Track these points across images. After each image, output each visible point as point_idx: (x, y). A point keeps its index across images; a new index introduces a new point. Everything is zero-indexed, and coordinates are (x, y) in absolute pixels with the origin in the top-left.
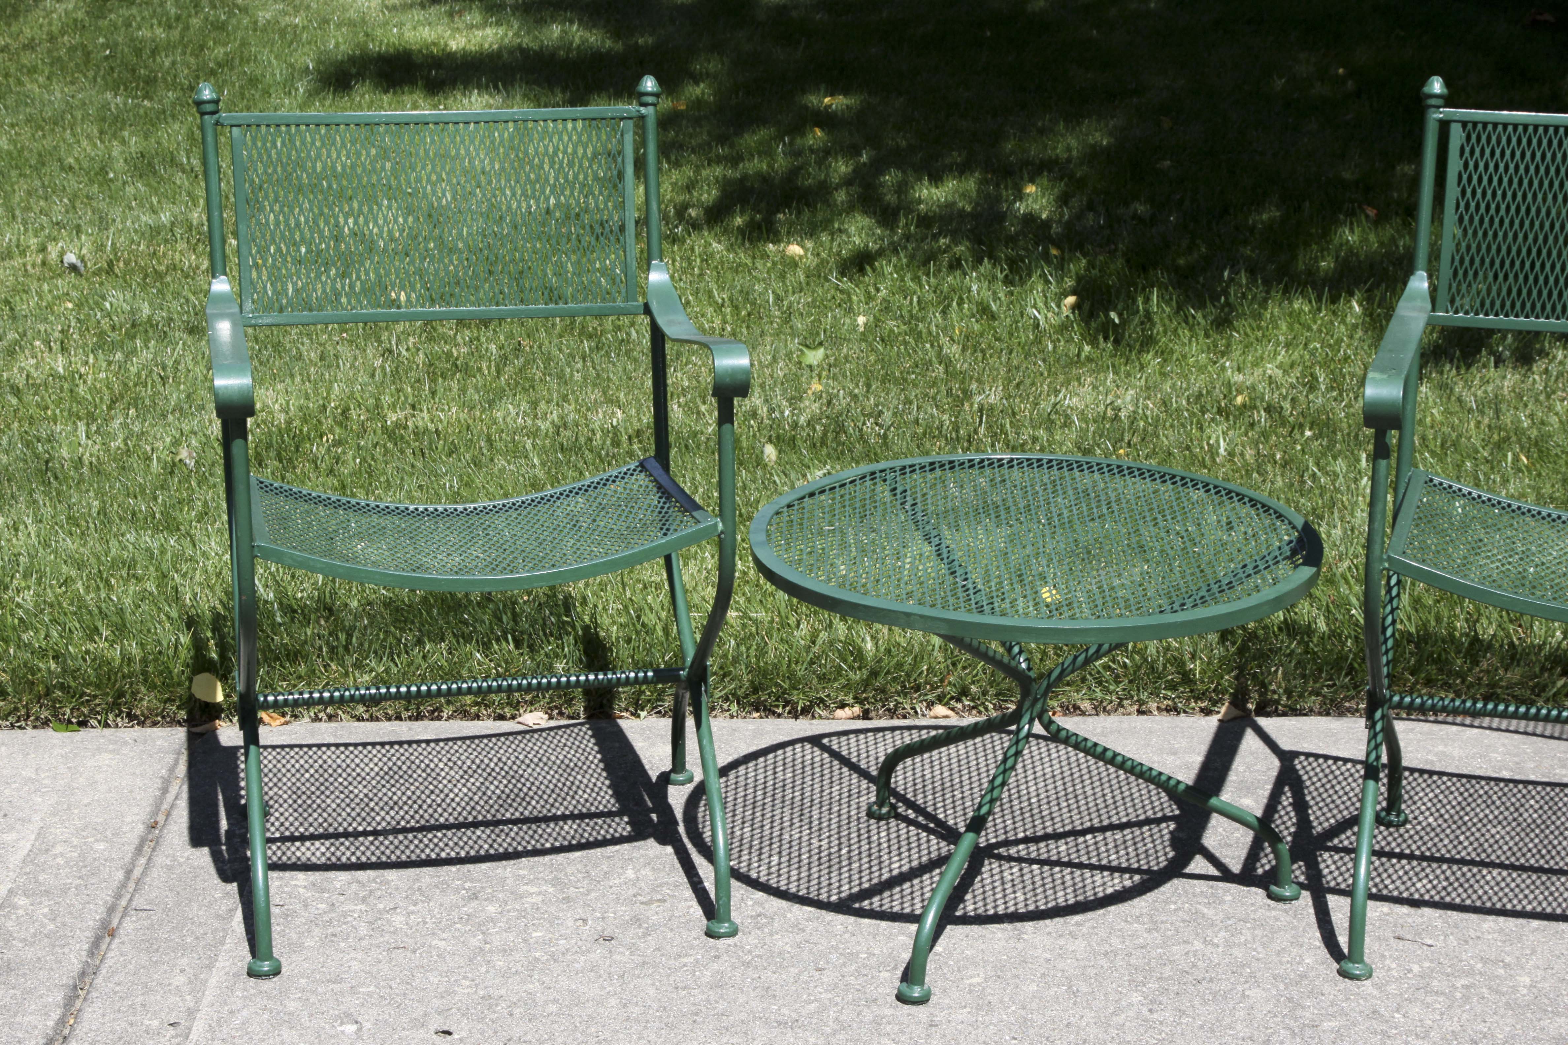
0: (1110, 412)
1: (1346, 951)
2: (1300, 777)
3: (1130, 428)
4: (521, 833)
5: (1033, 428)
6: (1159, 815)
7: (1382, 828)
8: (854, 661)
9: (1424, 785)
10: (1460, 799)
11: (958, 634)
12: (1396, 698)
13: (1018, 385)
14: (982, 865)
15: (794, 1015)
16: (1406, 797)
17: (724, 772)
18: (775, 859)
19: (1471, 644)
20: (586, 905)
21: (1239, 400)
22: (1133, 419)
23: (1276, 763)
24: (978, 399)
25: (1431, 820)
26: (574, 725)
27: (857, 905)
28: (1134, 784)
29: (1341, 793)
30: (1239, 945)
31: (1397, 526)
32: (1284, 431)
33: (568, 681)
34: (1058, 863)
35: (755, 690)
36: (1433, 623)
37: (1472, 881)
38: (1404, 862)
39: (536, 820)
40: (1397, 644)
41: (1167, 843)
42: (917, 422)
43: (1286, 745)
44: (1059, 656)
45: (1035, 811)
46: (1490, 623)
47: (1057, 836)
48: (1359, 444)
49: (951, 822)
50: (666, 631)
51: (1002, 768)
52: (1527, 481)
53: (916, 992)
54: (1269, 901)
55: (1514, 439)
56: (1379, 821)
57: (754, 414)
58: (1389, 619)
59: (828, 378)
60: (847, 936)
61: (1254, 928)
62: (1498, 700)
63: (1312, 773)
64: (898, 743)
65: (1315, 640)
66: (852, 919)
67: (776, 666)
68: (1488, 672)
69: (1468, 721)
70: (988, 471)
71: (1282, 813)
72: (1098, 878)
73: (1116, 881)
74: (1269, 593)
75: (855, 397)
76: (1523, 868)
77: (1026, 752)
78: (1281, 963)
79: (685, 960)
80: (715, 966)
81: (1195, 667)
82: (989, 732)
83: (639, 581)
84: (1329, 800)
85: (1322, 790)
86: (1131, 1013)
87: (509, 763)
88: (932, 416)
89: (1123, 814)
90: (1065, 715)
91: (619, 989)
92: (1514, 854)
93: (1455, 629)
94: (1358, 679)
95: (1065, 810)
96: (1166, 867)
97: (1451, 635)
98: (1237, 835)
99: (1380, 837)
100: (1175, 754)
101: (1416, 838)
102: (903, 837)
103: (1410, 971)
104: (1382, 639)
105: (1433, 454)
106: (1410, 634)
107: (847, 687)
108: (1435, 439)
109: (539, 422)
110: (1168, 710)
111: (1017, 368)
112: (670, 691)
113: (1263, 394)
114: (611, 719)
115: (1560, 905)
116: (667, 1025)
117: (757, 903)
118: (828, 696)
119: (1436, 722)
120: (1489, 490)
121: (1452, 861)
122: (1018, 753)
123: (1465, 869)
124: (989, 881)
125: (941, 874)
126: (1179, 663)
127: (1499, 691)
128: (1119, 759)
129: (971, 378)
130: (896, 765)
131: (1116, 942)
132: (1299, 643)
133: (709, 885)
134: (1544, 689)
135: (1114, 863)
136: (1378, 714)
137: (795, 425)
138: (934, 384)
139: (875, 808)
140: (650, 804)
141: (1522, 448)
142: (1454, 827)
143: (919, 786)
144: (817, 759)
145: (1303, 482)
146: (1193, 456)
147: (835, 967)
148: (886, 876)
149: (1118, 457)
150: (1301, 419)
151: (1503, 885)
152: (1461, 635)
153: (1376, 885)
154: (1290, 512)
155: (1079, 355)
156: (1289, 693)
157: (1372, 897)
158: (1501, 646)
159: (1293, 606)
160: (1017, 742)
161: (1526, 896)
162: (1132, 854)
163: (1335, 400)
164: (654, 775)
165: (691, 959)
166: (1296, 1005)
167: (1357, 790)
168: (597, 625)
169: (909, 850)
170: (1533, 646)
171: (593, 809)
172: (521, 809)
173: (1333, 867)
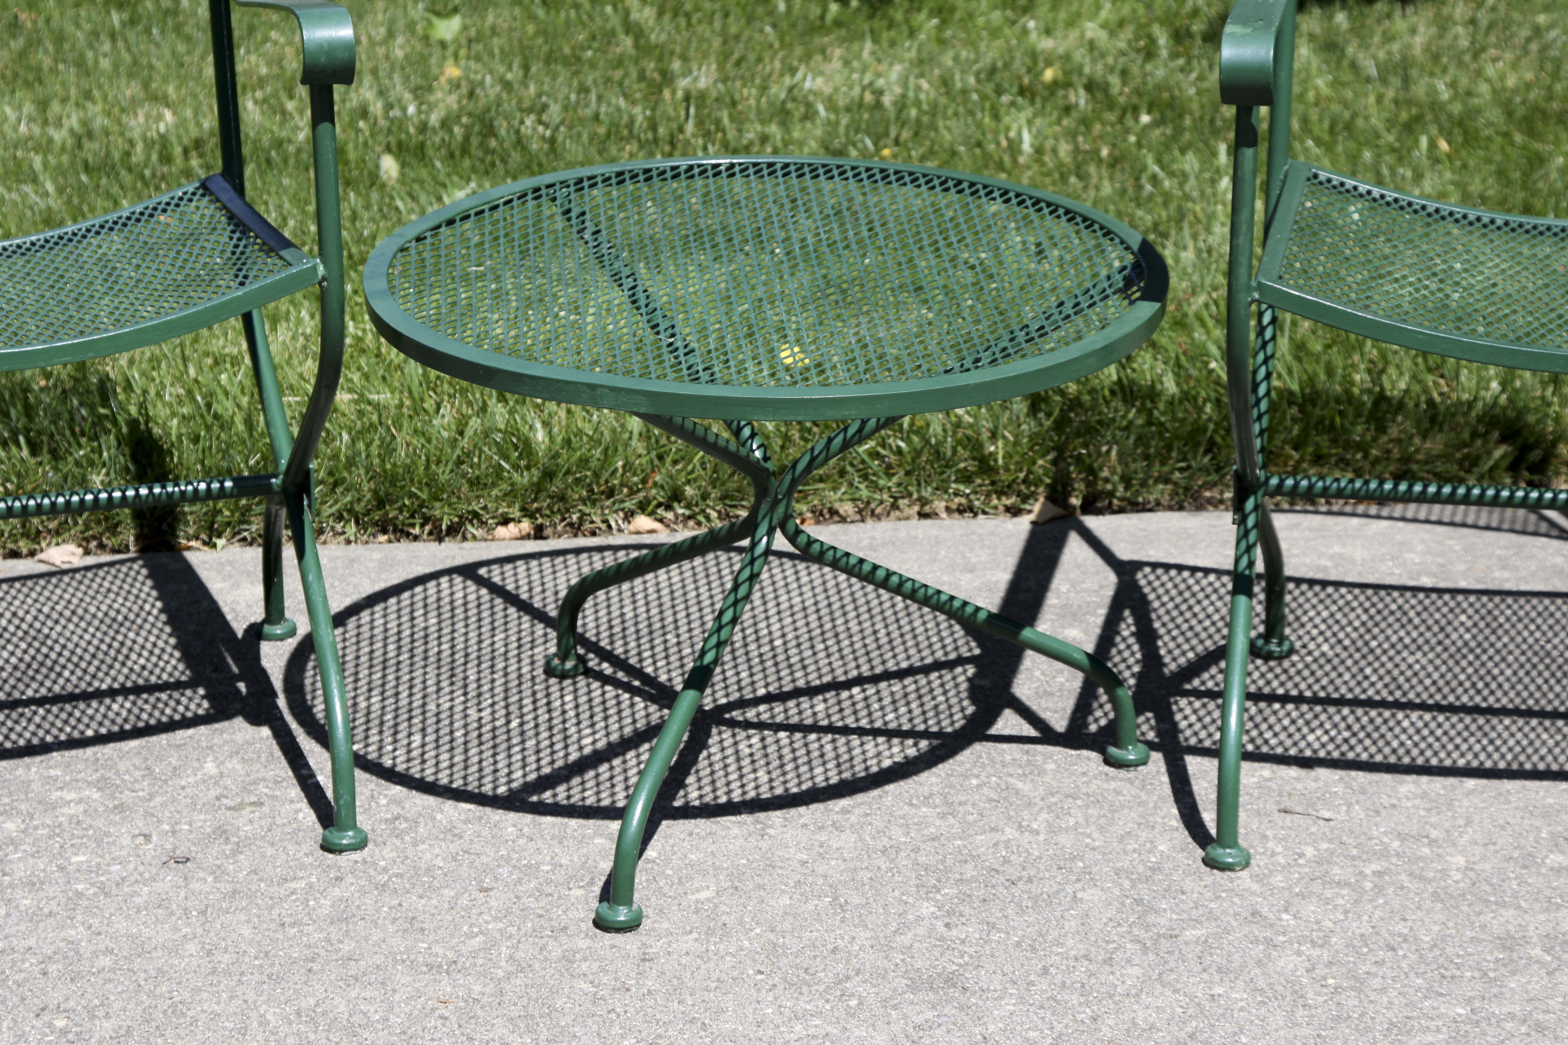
0: (868, 97)
1: (1213, 832)
2: (1144, 596)
3: (898, 118)
4: (50, 718)
5: (762, 122)
6: (953, 656)
7: (1259, 662)
8: (520, 457)
9: (1315, 601)
10: (1364, 617)
11: (666, 412)
12: (1274, 481)
13: (738, 63)
14: (708, 735)
15: (451, 955)
16: (1291, 618)
17: (340, 620)
18: (417, 739)
19: (1376, 403)
20: (148, 814)
21: (1049, 75)
22: (901, 105)
23: (1111, 578)
24: (683, 83)
25: (1325, 648)
26: (122, 562)
27: (535, 798)
28: (916, 615)
29: (1202, 616)
30: (1067, 830)
31: (1270, 241)
32: (1112, 117)
33: (110, 498)
34: (815, 728)
35: (381, 503)
36: (1323, 377)
37: (1383, 729)
38: (1290, 707)
39: (72, 698)
40: (1273, 407)
41: (964, 695)
42: (596, 118)
43: (1124, 553)
44: (806, 440)
45: (781, 658)
46: (1401, 374)
47: (811, 691)
48: (1216, 132)
49: (663, 678)
50: (249, 424)
51: (732, 598)
52: (1448, 175)
53: (622, 915)
54: (1107, 769)
55: (1429, 117)
56: (1254, 652)
57: (364, 112)
58: (1262, 372)
59: (468, 58)
60: (522, 841)
61: (1087, 807)
62: (1413, 478)
63: (1161, 591)
64: (586, 570)
65: (1161, 406)
66: (528, 818)
67: (408, 469)
68: (1398, 441)
69: (1373, 510)
70: (699, 182)
71: (1122, 646)
72: (870, 746)
73: (895, 750)
74: (1095, 340)
75: (507, 85)
76: (1452, 709)
77: (765, 576)
78: (1125, 852)
79: (293, 885)
80: (337, 892)
81: (997, 449)
82: (714, 549)
83: (207, 354)
84: (1185, 627)
85: (1175, 613)
86: (921, 931)
87: (29, 618)
88: (618, 109)
89: (902, 656)
90: (818, 522)
91: (199, 930)
92: (1439, 690)
93: (1352, 383)
94: (1222, 458)
95: (822, 655)
96: (963, 728)
97: (1348, 393)
98: (1060, 679)
99: (1256, 675)
100: (972, 571)
101: (1306, 673)
102: (597, 701)
103: (1302, 855)
104: (1252, 399)
105: (1318, 142)
106: (1291, 393)
107: (511, 495)
108: (1321, 120)
109: (51, 131)
110: (961, 511)
111: (737, 38)
112: (257, 509)
113: (1081, 66)
114: (176, 551)
115: (1503, 756)
116: (270, 977)
117: (393, 801)
118: (485, 508)
119: (1329, 513)
120: (1397, 189)
121: (1355, 703)
122: (753, 577)
123: (1373, 713)
124: (718, 757)
125: (651, 749)
126: (974, 445)
127: (1415, 467)
128: (895, 579)
129: (672, 53)
130: (583, 600)
131: (898, 834)
132: (1139, 411)
133: (324, 779)
134: (1475, 461)
135: (893, 726)
136: (1250, 504)
137: (423, 127)
138: (619, 63)
139: (556, 661)
140: (235, 669)
141: (1441, 130)
142: (1357, 656)
143: (617, 629)
144: (471, 598)
145: (1139, 187)
146: (987, 156)
147: (507, 885)
148: (574, 756)
149: (883, 159)
150: (1135, 100)
151: (1425, 732)
152: (1363, 392)
153: (1252, 740)
154: (1122, 228)
155: (822, 17)
156: (1127, 481)
157: (1247, 756)
158: (1417, 405)
159: (1129, 358)
160: (752, 562)
161: (1457, 747)
162: (917, 712)
163: (1182, 70)
164: (239, 628)
165: (302, 884)
166: (1146, 909)
167: (1224, 611)
168: (148, 419)
169: (606, 718)
170: (1460, 403)
171: (153, 679)
172: (48, 683)
173: (1193, 718)
